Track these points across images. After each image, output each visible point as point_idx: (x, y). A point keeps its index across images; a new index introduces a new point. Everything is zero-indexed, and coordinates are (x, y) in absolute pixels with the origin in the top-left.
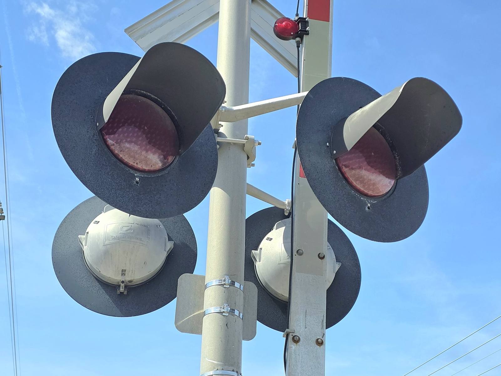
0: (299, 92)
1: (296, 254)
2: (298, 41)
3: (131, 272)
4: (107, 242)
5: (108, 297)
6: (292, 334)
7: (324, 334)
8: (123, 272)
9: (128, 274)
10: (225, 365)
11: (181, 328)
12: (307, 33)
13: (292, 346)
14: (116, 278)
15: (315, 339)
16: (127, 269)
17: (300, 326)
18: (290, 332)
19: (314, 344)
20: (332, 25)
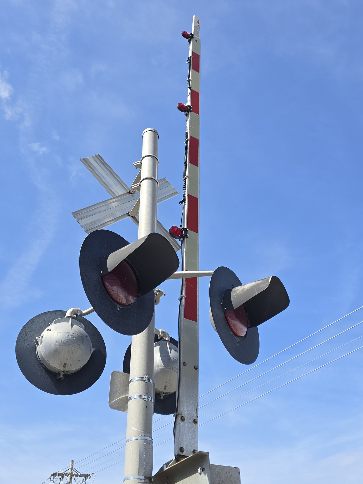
0: (183, 271)
1: (182, 365)
2: (182, 240)
3: (70, 365)
4: (57, 344)
5: (50, 381)
6: (181, 415)
7: (198, 417)
8: (65, 365)
9: (67, 367)
10: (146, 433)
11: (112, 406)
12: (187, 237)
13: (180, 423)
14: (59, 369)
15: (192, 419)
16: (68, 363)
17: (185, 410)
18: (180, 414)
19: (192, 423)
20: (199, 235)
